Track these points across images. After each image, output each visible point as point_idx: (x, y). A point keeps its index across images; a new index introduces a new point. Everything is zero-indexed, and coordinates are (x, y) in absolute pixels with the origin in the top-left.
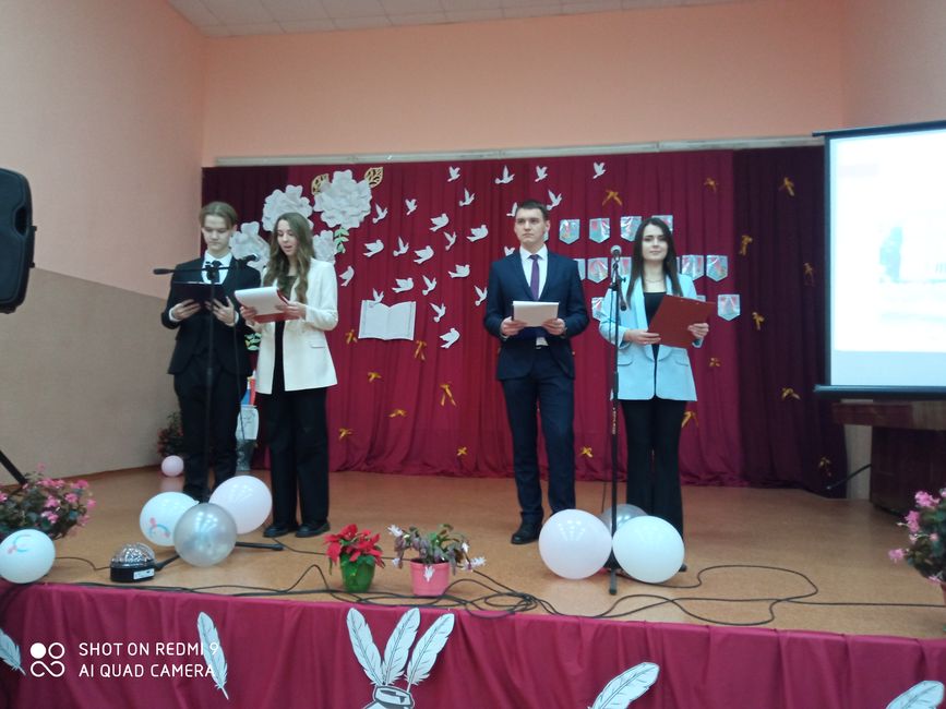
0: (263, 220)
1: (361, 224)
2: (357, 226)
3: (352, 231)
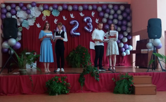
0: (17, 15)
1: (39, 16)
2: (38, 16)
3: (37, 18)
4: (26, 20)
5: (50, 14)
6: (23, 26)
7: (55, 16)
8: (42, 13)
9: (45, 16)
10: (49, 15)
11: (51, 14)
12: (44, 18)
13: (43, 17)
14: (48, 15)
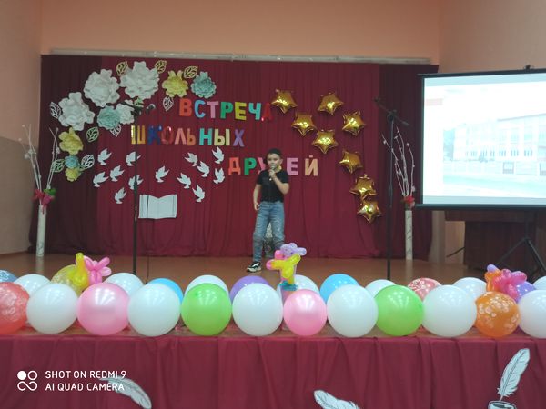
0: (85, 91)
1: (152, 97)
2: (149, 97)
3: (146, 100)
4: (112, 107)
5: (187, 91)
6: (100, 126)
7: (201, 97)
9: (172, 96)
10: (185, 94)
11: (189, 91)
12: (167, 104)
13: (166, 99)
14: (182, 93)
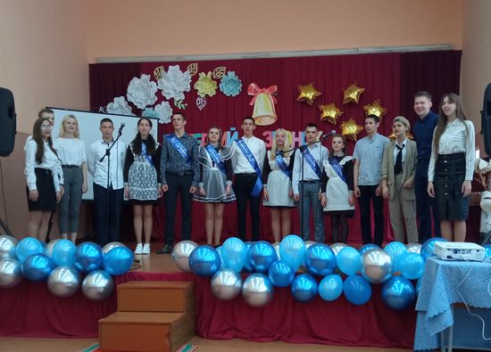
0: (128, 95)
4: (152, 108)
5: (216, 90)
7: (228, 95)
8: (196, 87)
9: (203, 96)
10: (214, 93)
11: (218, 90)
12: (201, 104)
13: (198, 99)
14: (212, 93)
